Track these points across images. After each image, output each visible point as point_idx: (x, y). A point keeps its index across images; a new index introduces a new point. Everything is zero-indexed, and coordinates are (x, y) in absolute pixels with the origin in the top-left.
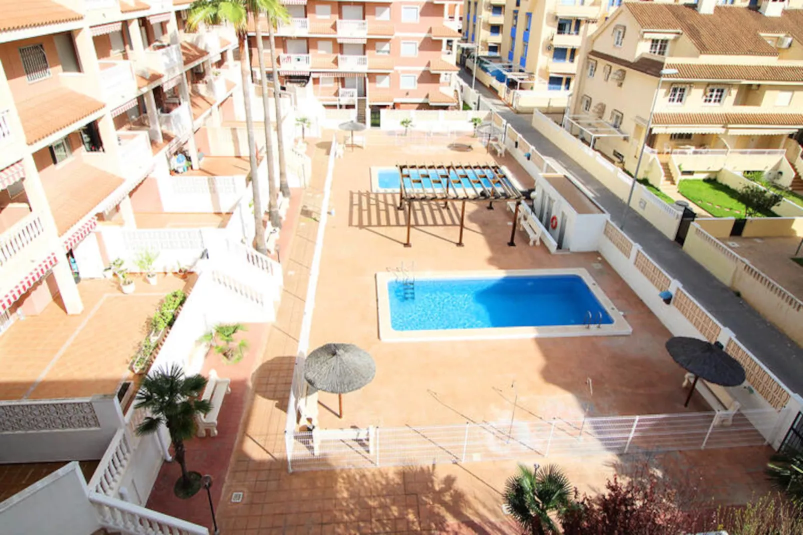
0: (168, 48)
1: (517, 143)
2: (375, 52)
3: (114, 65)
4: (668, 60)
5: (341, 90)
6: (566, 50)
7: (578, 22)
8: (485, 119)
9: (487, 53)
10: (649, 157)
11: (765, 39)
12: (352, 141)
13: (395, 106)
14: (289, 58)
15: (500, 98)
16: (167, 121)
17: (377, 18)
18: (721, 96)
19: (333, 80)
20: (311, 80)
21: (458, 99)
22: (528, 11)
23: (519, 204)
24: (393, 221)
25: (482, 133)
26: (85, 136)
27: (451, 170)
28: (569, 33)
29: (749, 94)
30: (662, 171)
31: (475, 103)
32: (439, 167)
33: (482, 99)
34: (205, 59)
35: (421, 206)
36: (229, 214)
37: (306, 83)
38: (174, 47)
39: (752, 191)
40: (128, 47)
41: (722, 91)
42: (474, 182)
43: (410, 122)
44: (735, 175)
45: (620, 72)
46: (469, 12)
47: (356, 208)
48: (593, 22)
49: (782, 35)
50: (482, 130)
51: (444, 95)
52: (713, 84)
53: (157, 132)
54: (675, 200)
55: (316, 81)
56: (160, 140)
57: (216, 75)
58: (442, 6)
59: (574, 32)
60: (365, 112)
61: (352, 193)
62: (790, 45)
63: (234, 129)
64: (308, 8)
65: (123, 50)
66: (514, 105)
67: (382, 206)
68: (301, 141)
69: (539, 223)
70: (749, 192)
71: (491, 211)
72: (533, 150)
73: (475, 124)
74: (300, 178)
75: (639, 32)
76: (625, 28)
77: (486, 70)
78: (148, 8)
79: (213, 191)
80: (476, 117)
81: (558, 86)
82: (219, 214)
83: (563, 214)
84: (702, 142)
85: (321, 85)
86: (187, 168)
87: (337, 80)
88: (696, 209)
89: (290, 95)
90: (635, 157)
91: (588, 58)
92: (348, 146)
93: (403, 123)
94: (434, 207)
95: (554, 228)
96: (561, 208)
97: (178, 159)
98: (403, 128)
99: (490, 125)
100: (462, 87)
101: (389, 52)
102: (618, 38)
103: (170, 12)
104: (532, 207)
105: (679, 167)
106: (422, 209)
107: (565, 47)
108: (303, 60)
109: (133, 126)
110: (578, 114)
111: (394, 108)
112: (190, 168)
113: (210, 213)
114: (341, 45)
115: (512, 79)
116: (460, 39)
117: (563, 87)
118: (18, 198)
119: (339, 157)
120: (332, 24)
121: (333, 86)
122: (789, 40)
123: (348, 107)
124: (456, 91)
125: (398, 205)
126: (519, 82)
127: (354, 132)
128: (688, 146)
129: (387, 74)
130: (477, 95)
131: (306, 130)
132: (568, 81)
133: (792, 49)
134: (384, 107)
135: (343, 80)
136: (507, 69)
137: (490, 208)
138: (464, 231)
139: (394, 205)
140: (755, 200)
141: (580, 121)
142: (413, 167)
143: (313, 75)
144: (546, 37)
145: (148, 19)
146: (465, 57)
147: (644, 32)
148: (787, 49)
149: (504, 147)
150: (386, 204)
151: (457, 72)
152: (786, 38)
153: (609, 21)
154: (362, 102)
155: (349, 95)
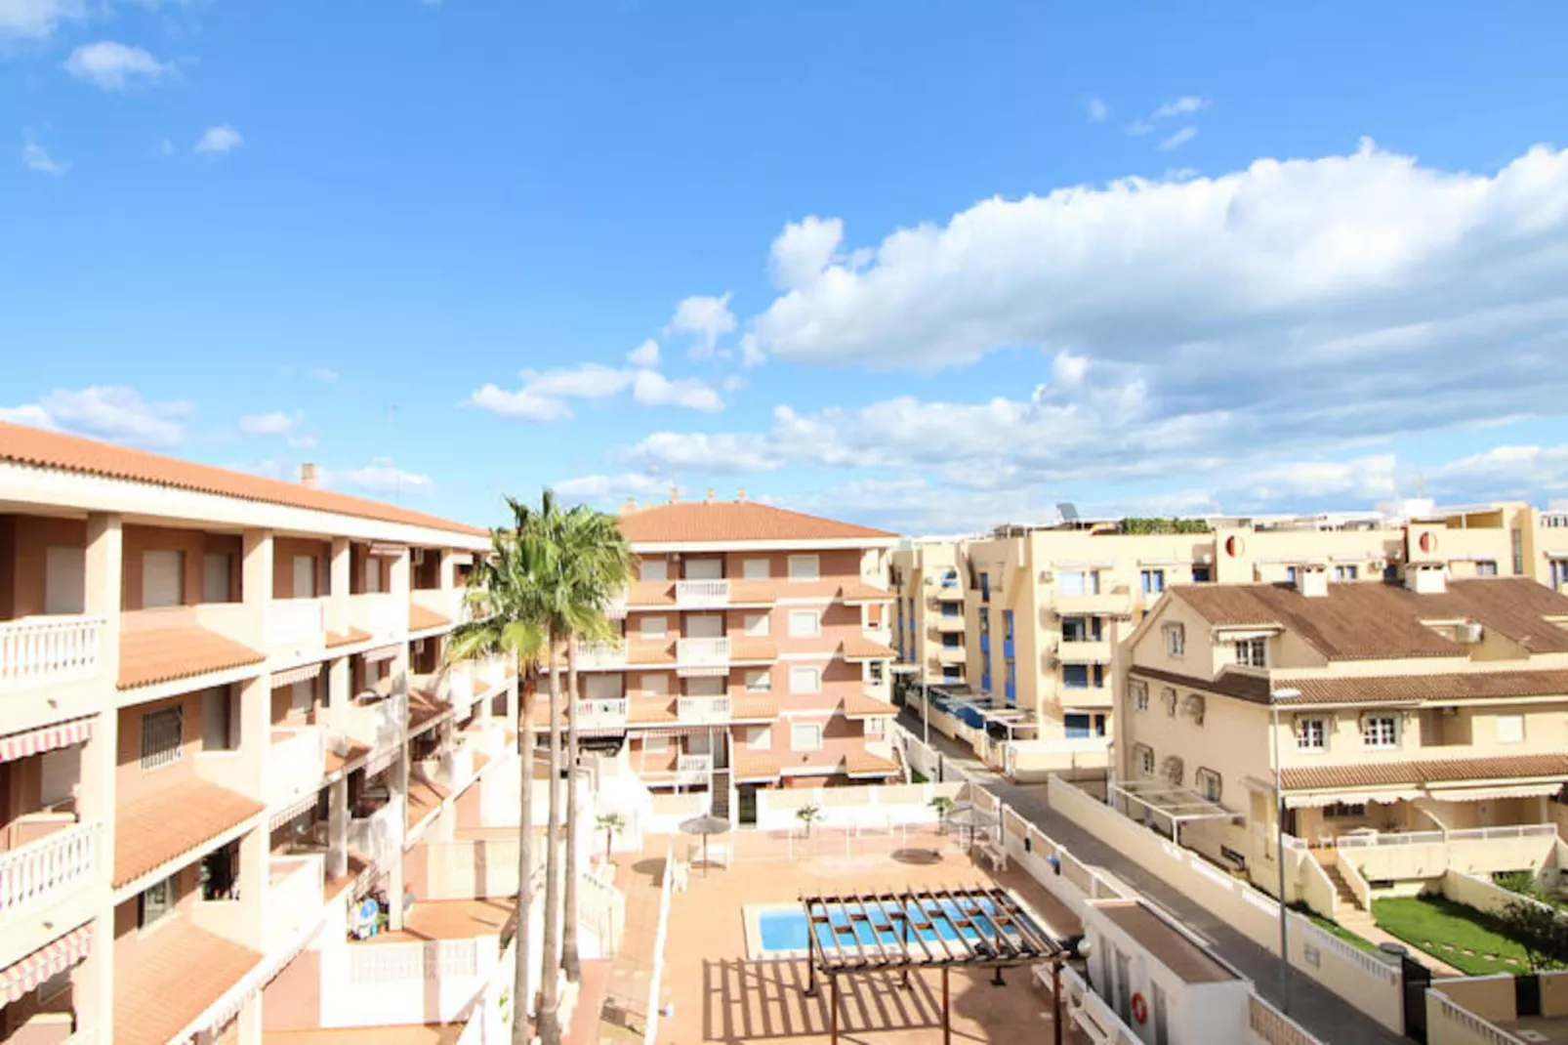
0: (389, 701)
1: (1027, 842)
2: (744, 688)
3: (292, 734)
4: (1275, 675)
5: (682, 758)
6: (1084, 667)
7: (1097, 622)
8: (957, 798)
9: (941, 680)
10: (1294, 856)
11: (1434, 629)
12: (705, 855)
13: (784, 783)
14: (589, 707)
15: (979, 758)
16: (362, 834)
17: (748, 633)
18: (1392, 731)
19: (667, 741)
20: (626, 744)
21: (900, 763)
22: (1004, 608)
23: (1058, 967)
24: (797, 1025)
25: (958, 825)
26: (204, 869)
27: (910, 902)
28: (1084, 640)
29: (1442, 725)
30: (1330, 883)
31: (934, 770)
32: (885, 898)
33: (946, 761)
34: (445, 715)
35: (853, 984)
36: (459, 1023)
37: (617, 750)
38: (397, 698)
39: (1524, 912)
40: (318, 702)
41: (1391, 722)
42: (961, 924)
43: (815, 810)
44: (1479, 884)
45: (1193, 700)
46: (901, 614)
47: (716, 999)
48: (1124, 620)
49: (1462, 622)
50: (956, 820)
51: (873, 756)
52: (1370, 710)
53: (339, 855)
54: (1377, 942)
55: (636, 744)
56: (342, 871)
57: (459, 743)
58: (858, 608)
59: (1093, 637)
60: (727, 796)
61: (706, 965)
62: (1482, 636)
63: (480, 844)
64: (627, 623)
65: (309, 708)
66: (1008, 768)
67: (772, 990)
68: (603, 860)
69: (1108, 1010)
70: (1519, 916)
71: (1001, 989)
72: (1063, 854)
73: (941, 809)
74: (601, 937)
75: (1210, 631)
76: (1182, 626)
77: (944, 709)
78: (368, 638)
79: (431, 973)
80: (939, 795)
81: (1084, 731)
82: (434, 1025)
83: (1154, 986)
84: (1389, 819)
85: (645, 751)
86: (379, 927)
87: (674, 740)
88: (1427, 961)
89: (588, 773)
90: (1267, 856)
91: (1130, 679)
92: (696, 865)
93: (801, 813)
94: (882, 987)
95: (1142, 1019)
96: (1148, 973)
97: (364, 909)
98: (801, 824)
99: (971, 808)
100: (905, 741)
101: (769, 687)
102: (1175, 643)
103: (399, 643)
104: (1085, 975)
105: (1360, 870)
106: (856, 993)
107: (1081, 663)
108: (614, 709)
109: (295, 846)
110: (1134, 779)
111: (781, 786)
112: (383, 928)
113: (418, 1025)
114: (683, 681)
115: (996, 723)
116: (894, 659)
117: (1093, 731)
118: (52, 1002)
119: (680, 889)
120: (667, 646)
121: (666, 751)
122: (1477, 629)
123: (695, 789)
124: (895, 749)
125: (806, 986)
126: (1010, 726)
127: (710, 837)
128: (1363, 830)
129: (767, 725)
130: (936, 755)
131: (614, 835)
132: (1100, 721)
133: (1488, 645)
134: (762, 785)
135: (685, 739)
136: (985, 704)
137: (998, 982)
138: (953, 1037)
139: (797, 986)
140: (1538, 931)
141: (1140, 793)
142: (831, 900)
143: (631, 735)
144: (1045, 647)
145: (364, 655)
146: (903, 686)
147: (1218, 631)
148: (1476, 643)
149: (1003, 850)
150: (781, 986)
151: (895, 715)
152: (1470, 626)
153: (1149, 618)
154: (721, 780)
155: (698, 767)
